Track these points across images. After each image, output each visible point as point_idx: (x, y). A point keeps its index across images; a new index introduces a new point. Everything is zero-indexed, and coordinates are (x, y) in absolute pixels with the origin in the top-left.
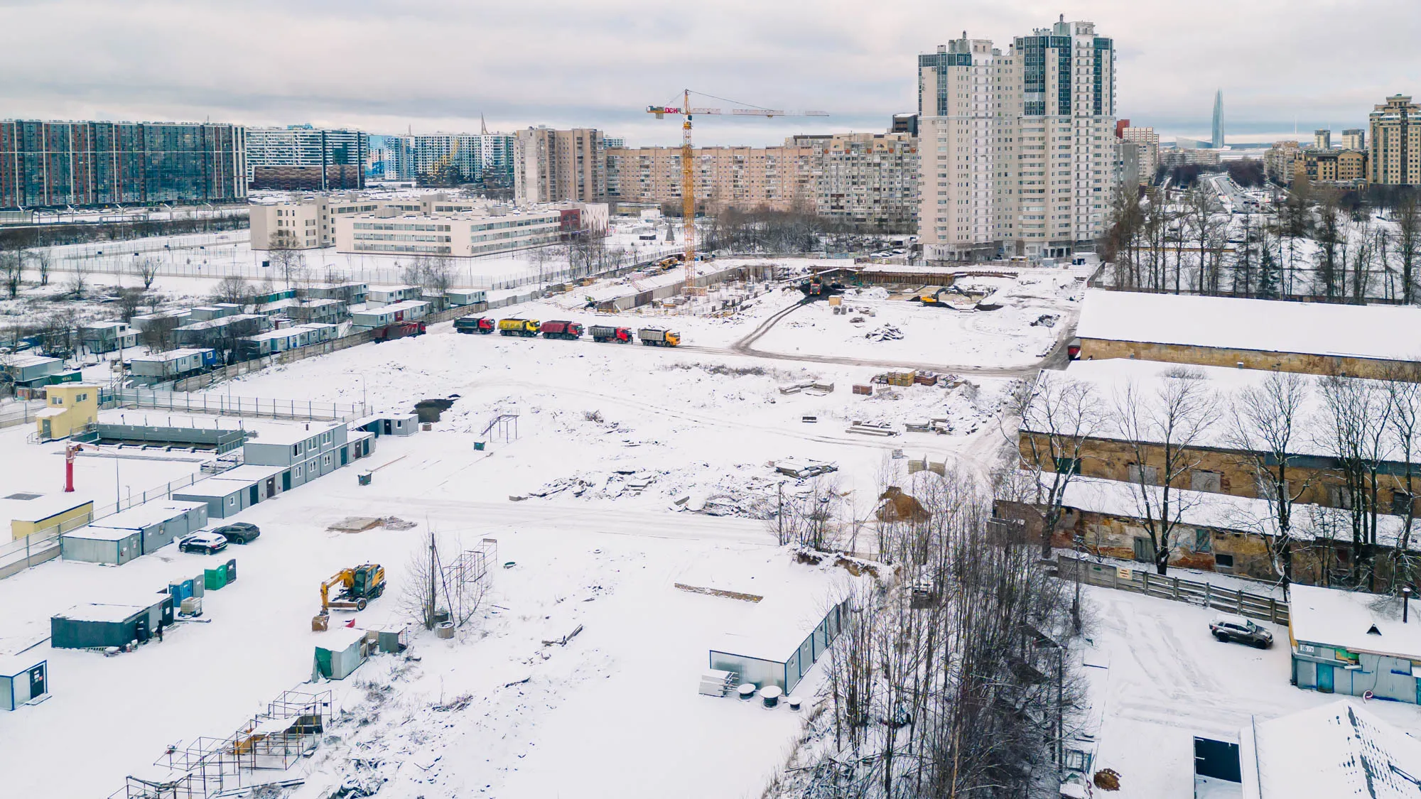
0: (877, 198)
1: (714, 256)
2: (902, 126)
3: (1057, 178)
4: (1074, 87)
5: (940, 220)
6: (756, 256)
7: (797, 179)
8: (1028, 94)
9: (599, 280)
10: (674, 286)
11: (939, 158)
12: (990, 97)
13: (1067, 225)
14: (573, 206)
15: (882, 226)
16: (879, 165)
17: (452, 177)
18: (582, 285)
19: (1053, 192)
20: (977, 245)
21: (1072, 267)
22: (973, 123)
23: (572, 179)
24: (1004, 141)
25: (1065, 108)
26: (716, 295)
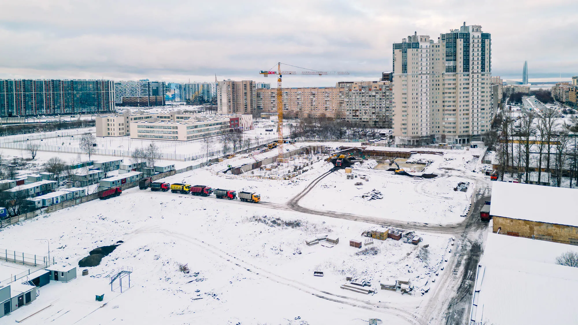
0: (374, 111)
1: (295, 141)
2: (386, 77)
3: (462, 104)
4: (471, 58)
5: (404, 124)
6: (315, 141)
7: (338, 102)
8: (447, 62)
9: (237, 155)
10: (273, 158)
11: (403, 94)
12: (428, 64)
13: (467, 127)
14: (236, 116)
15: (376, 125)
16: (375, 96)
17: (200, 101)
18: (228, 158)
19: (460, 110)
20: (422, 137)
21: (471, 149)
22: (420, 77)
23: (242, 103)
24: (435, 86)
25: (466, 69)
26: (292, 163)
